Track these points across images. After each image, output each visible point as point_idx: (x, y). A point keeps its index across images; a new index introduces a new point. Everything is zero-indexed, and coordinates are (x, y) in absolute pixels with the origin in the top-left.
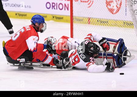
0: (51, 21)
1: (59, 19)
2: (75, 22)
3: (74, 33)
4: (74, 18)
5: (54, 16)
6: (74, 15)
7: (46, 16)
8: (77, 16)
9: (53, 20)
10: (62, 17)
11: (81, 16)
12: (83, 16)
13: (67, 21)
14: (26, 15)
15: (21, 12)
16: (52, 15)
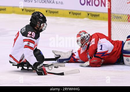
0: (85, 19)
1: (95, 16)
2: (113, 20)
3: (112, 32)
4: (112, 15)
5: (88, 13)
6: (112, 11)
7: (81, 13)
8: (116, 13)
9: (88, 17)
10: (98, 14)
11: (120, 13)
12: (122, 13)
13: (104, 19)
14: (58, 12)
15: (52, 9)
16: (87, 12)
